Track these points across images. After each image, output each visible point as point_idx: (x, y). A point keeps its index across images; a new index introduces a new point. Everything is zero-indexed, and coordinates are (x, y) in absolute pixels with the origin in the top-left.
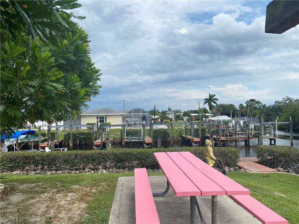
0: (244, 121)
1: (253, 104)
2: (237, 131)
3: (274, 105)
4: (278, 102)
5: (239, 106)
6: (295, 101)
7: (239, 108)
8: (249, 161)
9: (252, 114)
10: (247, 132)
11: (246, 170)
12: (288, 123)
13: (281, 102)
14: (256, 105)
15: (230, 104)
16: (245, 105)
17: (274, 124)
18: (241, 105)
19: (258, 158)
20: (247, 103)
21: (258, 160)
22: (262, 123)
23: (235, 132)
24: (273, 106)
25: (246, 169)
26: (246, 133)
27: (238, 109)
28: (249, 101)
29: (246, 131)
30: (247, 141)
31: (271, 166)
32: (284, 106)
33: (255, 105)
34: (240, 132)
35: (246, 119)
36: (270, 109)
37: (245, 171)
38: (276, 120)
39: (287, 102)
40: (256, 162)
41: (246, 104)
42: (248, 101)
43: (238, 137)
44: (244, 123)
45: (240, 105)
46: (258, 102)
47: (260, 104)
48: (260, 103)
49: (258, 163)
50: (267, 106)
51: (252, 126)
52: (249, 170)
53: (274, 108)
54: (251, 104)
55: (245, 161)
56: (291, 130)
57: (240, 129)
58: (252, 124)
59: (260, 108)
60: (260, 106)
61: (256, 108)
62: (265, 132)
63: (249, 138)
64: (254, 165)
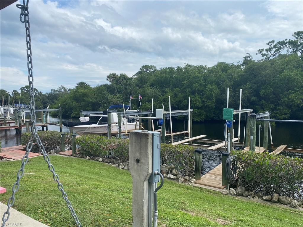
0: (15, 108)
2: (7, 120)
4: (54, 90)
5: (12, 92)
7: (12, 94)
8: (14, 150)
10: (18, 121)
12: (57, 110)
13: (57, 91)
15: (3, 89)
16: (20, 92)
17: (46, 111)
18: (15, 91)
20: (22, 90)
21: (23, 147)
23: (5, 121)
25: (9, 158)
28: (25, 88)
29: (17, 120)
30: (18, 130)
31: (36, 151)
34: (10, 120)
37: (8, 160)
38: (48, 108)
39: (62, 91)
40: (22, 150)
41: (21, 91)
42: (23, 88)
43: (9, 126)
44: (15, 111)
45: (13, 91)
47: (36, 92)
48: (37, 90)
51: (23, 114)
52: (12, 159)
53: (51, 96)
54: (27, 91)
56: (60, 116)
58: (23, 112)
63: (20, 126)
64: (19, 152)
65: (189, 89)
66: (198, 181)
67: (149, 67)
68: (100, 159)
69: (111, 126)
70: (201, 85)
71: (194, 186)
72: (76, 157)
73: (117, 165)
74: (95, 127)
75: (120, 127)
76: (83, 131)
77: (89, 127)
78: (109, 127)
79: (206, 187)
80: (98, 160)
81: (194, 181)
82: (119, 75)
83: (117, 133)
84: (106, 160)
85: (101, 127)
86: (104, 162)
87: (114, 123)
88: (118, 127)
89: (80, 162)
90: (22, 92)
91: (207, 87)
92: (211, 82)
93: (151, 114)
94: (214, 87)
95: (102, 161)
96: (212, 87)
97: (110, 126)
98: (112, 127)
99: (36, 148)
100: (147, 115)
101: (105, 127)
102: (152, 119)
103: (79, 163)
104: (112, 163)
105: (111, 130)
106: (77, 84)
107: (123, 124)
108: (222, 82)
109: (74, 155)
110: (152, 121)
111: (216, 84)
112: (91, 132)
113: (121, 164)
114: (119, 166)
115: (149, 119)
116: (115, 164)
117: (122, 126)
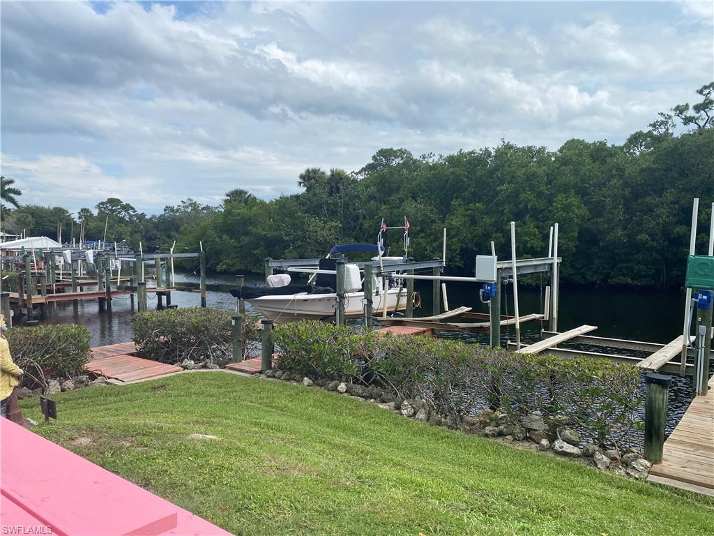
0: (96, 251)
1: (114, 211)
2: (78, 278)
3: (162, 215)
4: (172, 209)
5: (79, 213)
6: (203, 209)
7: (80, 218)
8: (114, 354)
9: (112, 234)
10: (104, 280)
11: (108, 380)
12: (195, 255)
13: (177, 211)
14: (123, 213)
16: (95, 212)
17: (167, 258)
18: (85, 210)
19: (137, 342)
20: (100, 208)
21: (136, 349)
22: (142, 257)
23: (73, 281)
24: (159, 217)
25: (109, 378)
26: (101, 281)
27: (78, 221)
28: (106, 203)
29: (101, 277)
30: (104, 302)
31: (168, 359)
32: (182, 218)
33: (119, 213)
34: (85, 278)
35: (101, 246)
36: (154, 223)
37: (108, 383)
38: (172, 250)
39: (189, 211)
40: (132, 355)
41: (97, 211)
42: (103, 203)
43: (82, 293)
44: (97, 256)
45: (82, 211)
46: (127, 207)
47: (131, 212)
48: (132, 208)
49: (138, 355)
50: (146, 217)
51: (115, 264)
52: (117, 379)
53: (163, 223)
54: (111, 210)
55: (105, 356)
56: (202, 271)
57: (85, 272)
58: (116, 259)
59: (131, 221)
60: (131, 216)
61: (122, 220)
62: (147, 277)
63: (109, 293)
64: (129, 362)
65: (511, 206)
66: (656, 468)
67: (395, 152)
68: (342, 387)
69: (344, 298)
70: (539, 195)
71: (652, 484)
72: (274, 377)
73: (392, 404)
74: (306, 300)
75: (370, 302)
76: (280, 311)
77: (294, 300)
78: (340, 301)
79: (694, 489)
80: (335, 389)
81: (646, 467)
82: (328, 173)
83: (363, 315)
84: (359, 389)
85: (320, 300)
86: (352, 395)
87: (352, 291)
88: (365, 302)
89: (292, 392)
90: (101, 212)
91: (555, 199)
92: (565, 189)
93: (441, 267)
94: (574, 200)
95: (346, 392)
96: (568, 201)
97: (342, 297)
98: (346, 301)
99: (167, 351)
100: (429, 271)
101: (329, 299)
102: (442, 282)
103: (290, 396)
104: (375, 399)
105: (345, 306)
106: (228, 195)
107: (377, 293)
108: (592, 188)
109: (269, 372)
110: (444, 285)
111: (577, 193)
112: (296, 312)
113: (406, 403)
114: (398, 408)
115: (436, 280)
116: (383, 401)
117: (375, 299)
